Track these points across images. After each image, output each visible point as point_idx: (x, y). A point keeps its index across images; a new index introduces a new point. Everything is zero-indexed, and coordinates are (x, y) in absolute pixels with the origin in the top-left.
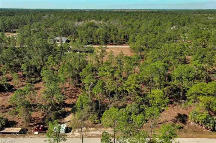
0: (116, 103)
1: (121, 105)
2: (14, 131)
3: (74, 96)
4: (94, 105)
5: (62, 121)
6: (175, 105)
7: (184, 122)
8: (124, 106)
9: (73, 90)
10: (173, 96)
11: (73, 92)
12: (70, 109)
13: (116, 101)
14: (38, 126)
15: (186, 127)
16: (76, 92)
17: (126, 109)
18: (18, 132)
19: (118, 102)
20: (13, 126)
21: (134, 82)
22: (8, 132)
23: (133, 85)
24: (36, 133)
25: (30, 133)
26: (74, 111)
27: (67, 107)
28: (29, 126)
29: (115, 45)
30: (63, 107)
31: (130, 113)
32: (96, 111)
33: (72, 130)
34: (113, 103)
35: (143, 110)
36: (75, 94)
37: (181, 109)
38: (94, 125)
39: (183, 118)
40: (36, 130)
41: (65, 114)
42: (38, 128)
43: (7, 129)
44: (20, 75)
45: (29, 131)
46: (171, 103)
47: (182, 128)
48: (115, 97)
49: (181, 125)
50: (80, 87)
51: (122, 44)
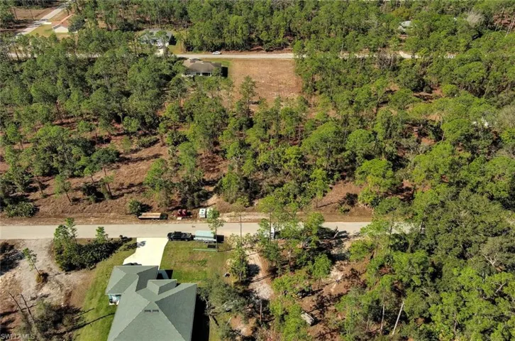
0: (270, 179)
1: (277, 182)
2: (154, 217)
3: (212, 169)
4: (243, 183)
5: (206, 204)
6: (348, 181)
7: (352, 203)
8: (281, 185)
9: (209, 158)
10: (348, 167)
11: (209, 162)
12: (211, 189)
13: (271, 176)
14: (179, 210)
15: (353, 210)
16: (214, 162)
17: (284, 188)
18: (159, 217)
19: (273, 177)
20: (148, 211)
21: (294, 156)
22: (147, 217)
23: (292, 160)
24: (180, 218)
25: (172, 219)
26: (217, 191)
27: (207, 185)
28: (168, 210)
29: (267, 51)
30: (202, 185)
31: (289, 194)
32: (246, 191)
33: (221, 215)
34: (266, 180)
35: (304, 188)
36: (213, 165)
37: (353, 186)
38: (245, 208)
39: (351, 199)
40: (179, 216)
41: (207, 196)
42: (181, 212)
43: (144, 214)
44: (118, 130)
45: (170, 216)
46: (343, 178)
47: (348, 210)
48: (269, 171)
49: (347, 207)
50: (217, 152)
51: (281, 47)
